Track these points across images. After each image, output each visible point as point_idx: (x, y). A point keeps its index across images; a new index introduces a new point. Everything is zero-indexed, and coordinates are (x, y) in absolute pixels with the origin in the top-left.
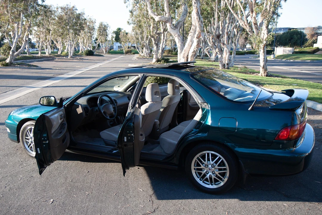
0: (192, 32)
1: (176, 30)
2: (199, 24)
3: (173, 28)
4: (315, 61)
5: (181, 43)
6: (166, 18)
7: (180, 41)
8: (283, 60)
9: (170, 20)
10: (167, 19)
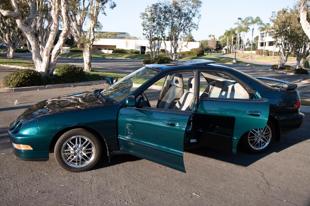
0: (54, 31)
1: (28, 26)
2: (68, 23)
3: (24, 24)
4: (94, 58)
5: (35, 40)
6: (15, 14)
7: (33, 39)
8: (69, 57)
9: (20, 16)
10: (17, 15)
